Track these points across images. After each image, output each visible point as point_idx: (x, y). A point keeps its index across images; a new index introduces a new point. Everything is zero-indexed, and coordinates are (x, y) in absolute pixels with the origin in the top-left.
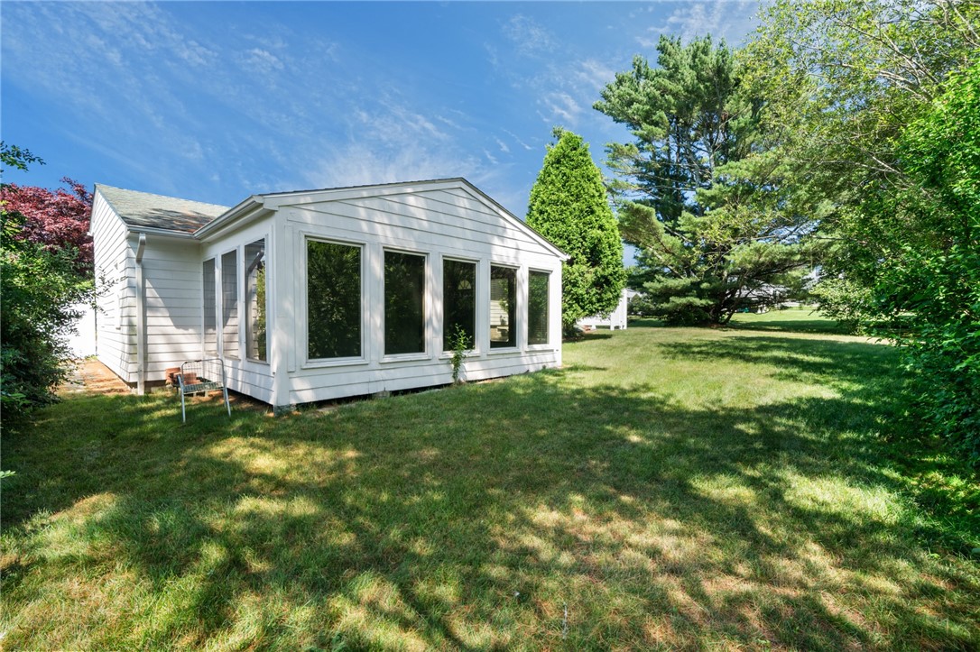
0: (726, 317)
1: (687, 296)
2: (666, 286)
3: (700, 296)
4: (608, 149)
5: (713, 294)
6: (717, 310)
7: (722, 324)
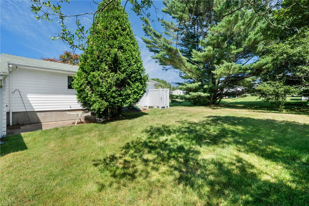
0: (218, 101)
1: (198, 92)
2: (188, 87)
3: (204, 92)
4: (162, 24)
5: (211, 90)
6: (215, 98)
7: (216, 104)
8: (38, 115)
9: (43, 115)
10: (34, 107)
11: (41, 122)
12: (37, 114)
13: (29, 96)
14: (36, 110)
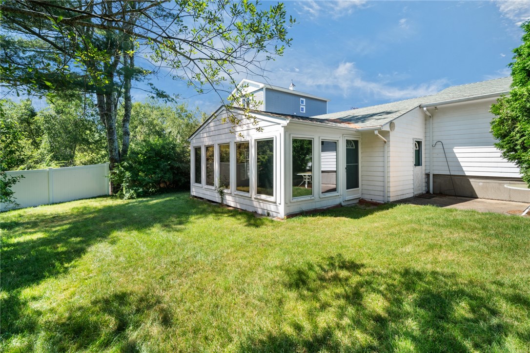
8: (471, 183)
9: (481, 184)
10: (464, 169)
11: (477, 196)
12: (471, 180)
13: (456, 150)
14: (467, 174)
